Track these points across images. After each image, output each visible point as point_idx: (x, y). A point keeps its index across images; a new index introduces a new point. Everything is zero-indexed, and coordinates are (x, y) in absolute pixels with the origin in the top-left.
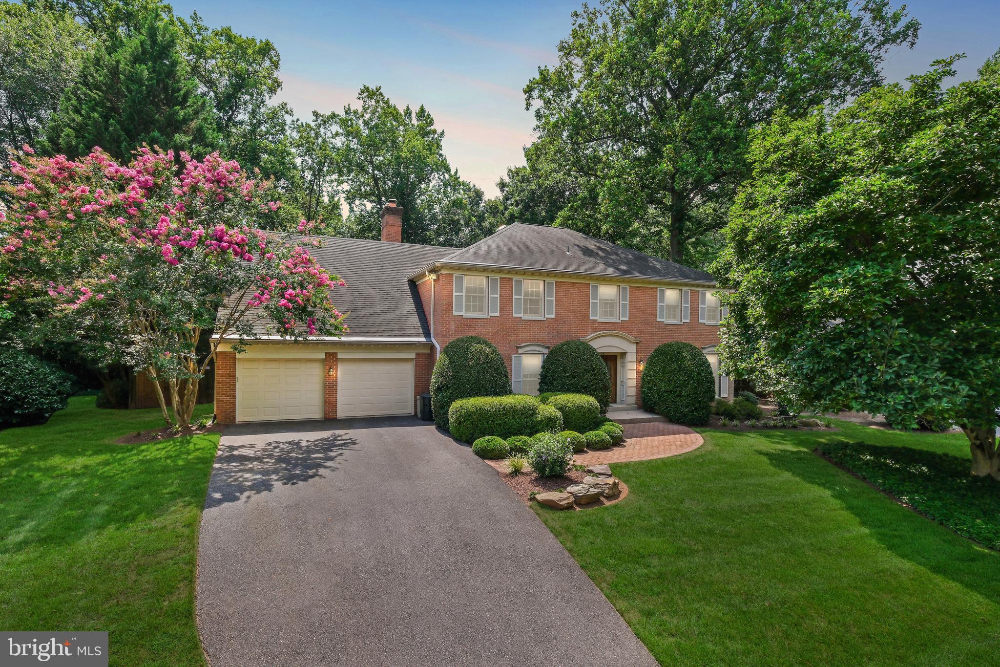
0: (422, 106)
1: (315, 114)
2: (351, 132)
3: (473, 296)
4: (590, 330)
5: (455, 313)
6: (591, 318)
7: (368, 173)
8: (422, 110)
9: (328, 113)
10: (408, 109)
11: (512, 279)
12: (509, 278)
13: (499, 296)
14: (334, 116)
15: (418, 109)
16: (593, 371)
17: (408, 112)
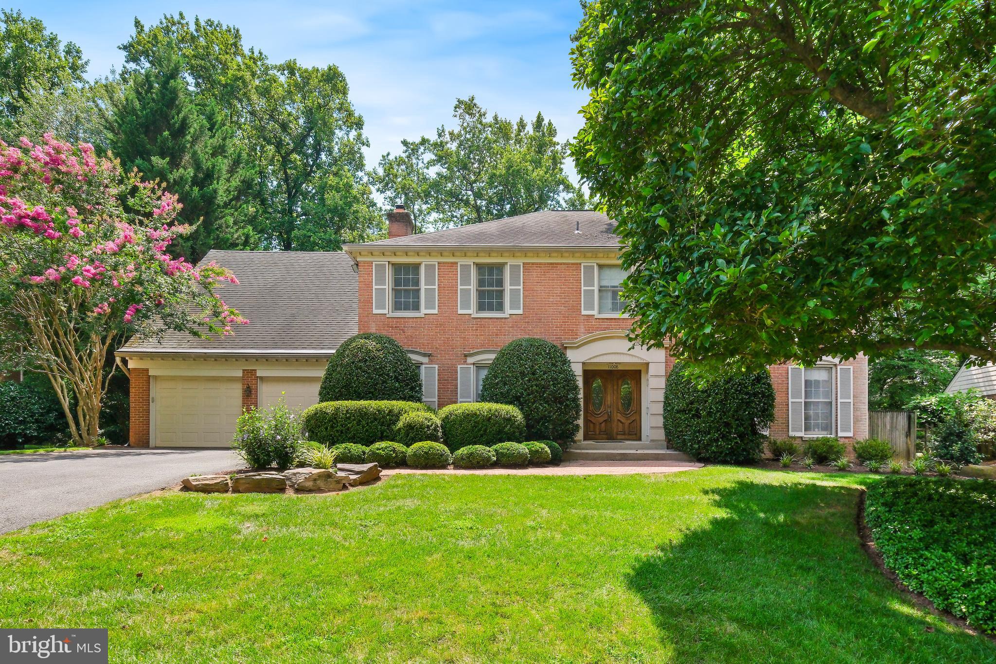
0: (540, 114)
1: (405, 143)
2: (442, 158)
3: (405, 290)
4: (582, 330)
5: (375, 311)
6: (584, 312)
7: (467, 203)
8: (540, 120)
9: (418, 140)
10: (521, 120)
11: (457, 263)
12: (452, 263)
13: (436, 287)
14: (424, 141)
15: (535, 120)
16: (533, 374)
17: (522, 125)
